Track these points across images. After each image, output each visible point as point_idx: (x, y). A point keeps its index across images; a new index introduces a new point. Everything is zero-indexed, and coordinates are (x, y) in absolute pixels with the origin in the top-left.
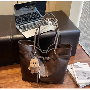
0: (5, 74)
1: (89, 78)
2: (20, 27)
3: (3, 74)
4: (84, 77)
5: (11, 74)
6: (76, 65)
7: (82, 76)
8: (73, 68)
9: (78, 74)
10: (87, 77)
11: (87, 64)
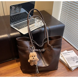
0: (5, 70)
1: (77, 62)
2: (14, 26)
3: (3, 70)
4: (73, 62)
5: (11, 69)
6: (65, 53)
7: (72, 61)
8: (63, 55)
9: (69, 60)
10: (76, 61)
11: (73, 51)
